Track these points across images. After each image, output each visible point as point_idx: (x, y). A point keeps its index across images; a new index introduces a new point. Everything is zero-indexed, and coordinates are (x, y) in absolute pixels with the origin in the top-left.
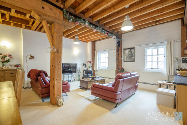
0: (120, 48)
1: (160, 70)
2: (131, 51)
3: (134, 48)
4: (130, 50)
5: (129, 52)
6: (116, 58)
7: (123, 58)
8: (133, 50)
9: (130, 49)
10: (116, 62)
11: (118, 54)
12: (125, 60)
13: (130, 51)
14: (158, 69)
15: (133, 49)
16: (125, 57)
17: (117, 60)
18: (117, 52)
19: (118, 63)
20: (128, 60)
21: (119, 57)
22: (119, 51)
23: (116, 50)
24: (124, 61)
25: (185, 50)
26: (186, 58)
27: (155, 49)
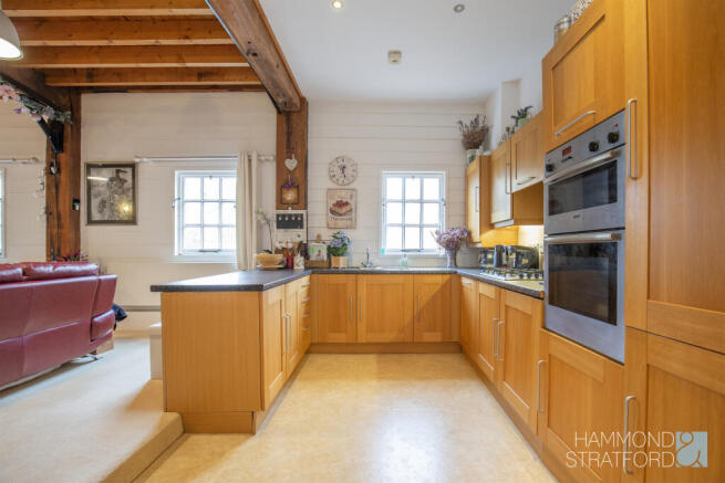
0: (64, 157)
1: (226, 254)
2: (121, 175)
3: (133, 166)
4: (118, 171)
5: (111, 180)
6: (44, 205)
7: (82, 207)
8: (128, 176)
9: (119, 167)
10: (45, 224)
11: (57, 187)
12: (96, 216)
13: (118, 176)
14: (220, 254)
15: (129, 170)
16: (95, 202)
17: (48, 212)
18: (48, 173)
19: (55, 231)
20: (106, 218)
21: (61, 199)
22: (59, 170)
23: (44, 165)
24: (90, 222)
25: (284, 190)
26: (284, 216)
27: (211, 177)
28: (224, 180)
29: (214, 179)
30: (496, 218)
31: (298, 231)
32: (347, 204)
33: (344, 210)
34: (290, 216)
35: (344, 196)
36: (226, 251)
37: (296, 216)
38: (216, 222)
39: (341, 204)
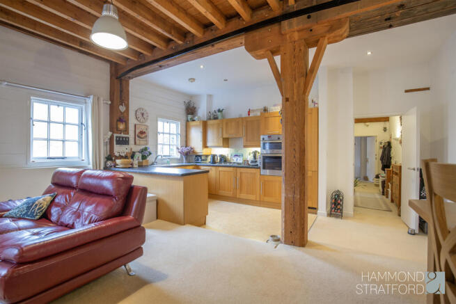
1: (70, 160)
14: (66, 159)
25: (119, 123)
26: (120, 137)
27: (58, 106)
28: (67, 109)
29: (60, 107)
30: (209, 144)
31: (126, 146)
32: (145, 133)
33: (143, 136)
34: (123, 138)
35: (143, 129)
36: (69, 158)
37: (126, 138)
38: (61, 137)
39: (142, 133)
